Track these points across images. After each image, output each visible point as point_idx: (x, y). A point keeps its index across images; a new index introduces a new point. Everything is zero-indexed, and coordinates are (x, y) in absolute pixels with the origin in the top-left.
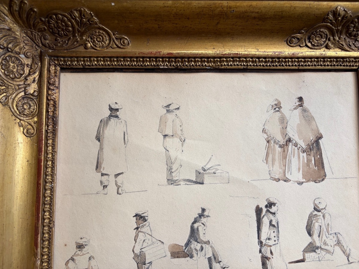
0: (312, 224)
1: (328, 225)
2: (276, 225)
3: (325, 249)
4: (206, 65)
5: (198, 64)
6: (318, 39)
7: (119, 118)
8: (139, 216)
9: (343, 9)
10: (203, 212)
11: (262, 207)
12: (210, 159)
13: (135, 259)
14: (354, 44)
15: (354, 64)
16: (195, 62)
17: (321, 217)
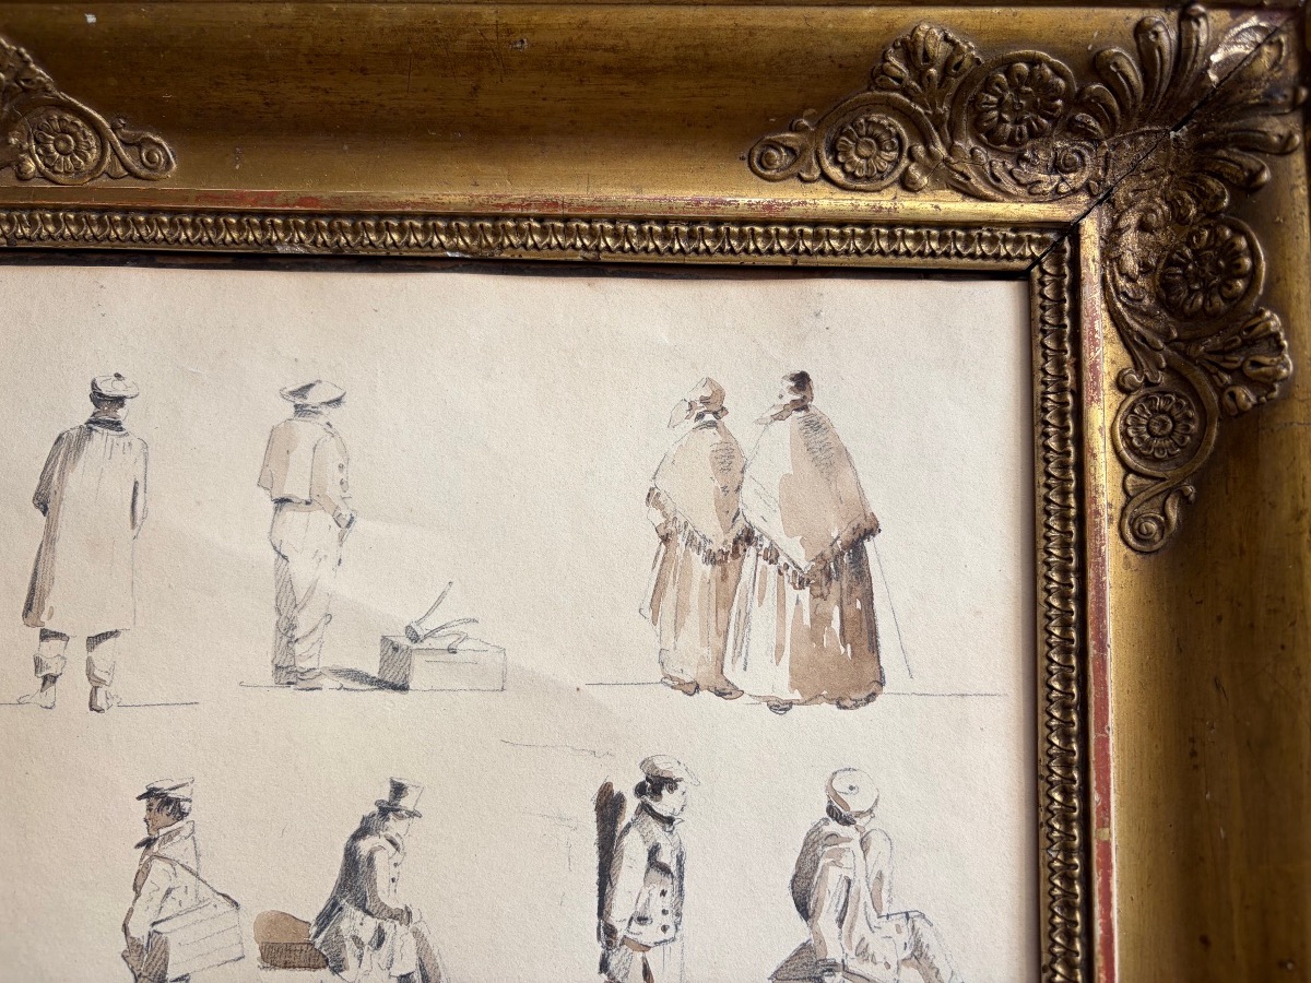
0: (815, 871)
1: (880, 876)
2: (673, 869)
3: (861, 976)
4: (441, 244)
5: (413, 240)
6: (864, 151)
7: (122, 429)
8: (157, 796)
9: (940, 36)
10: (395, 798)
11: (623, 791)
12: (443, 595)
13: (129, 959)
14: (1010, 173)
15: (1014, 250)
16: (402, 230)
17: (855, 845)
